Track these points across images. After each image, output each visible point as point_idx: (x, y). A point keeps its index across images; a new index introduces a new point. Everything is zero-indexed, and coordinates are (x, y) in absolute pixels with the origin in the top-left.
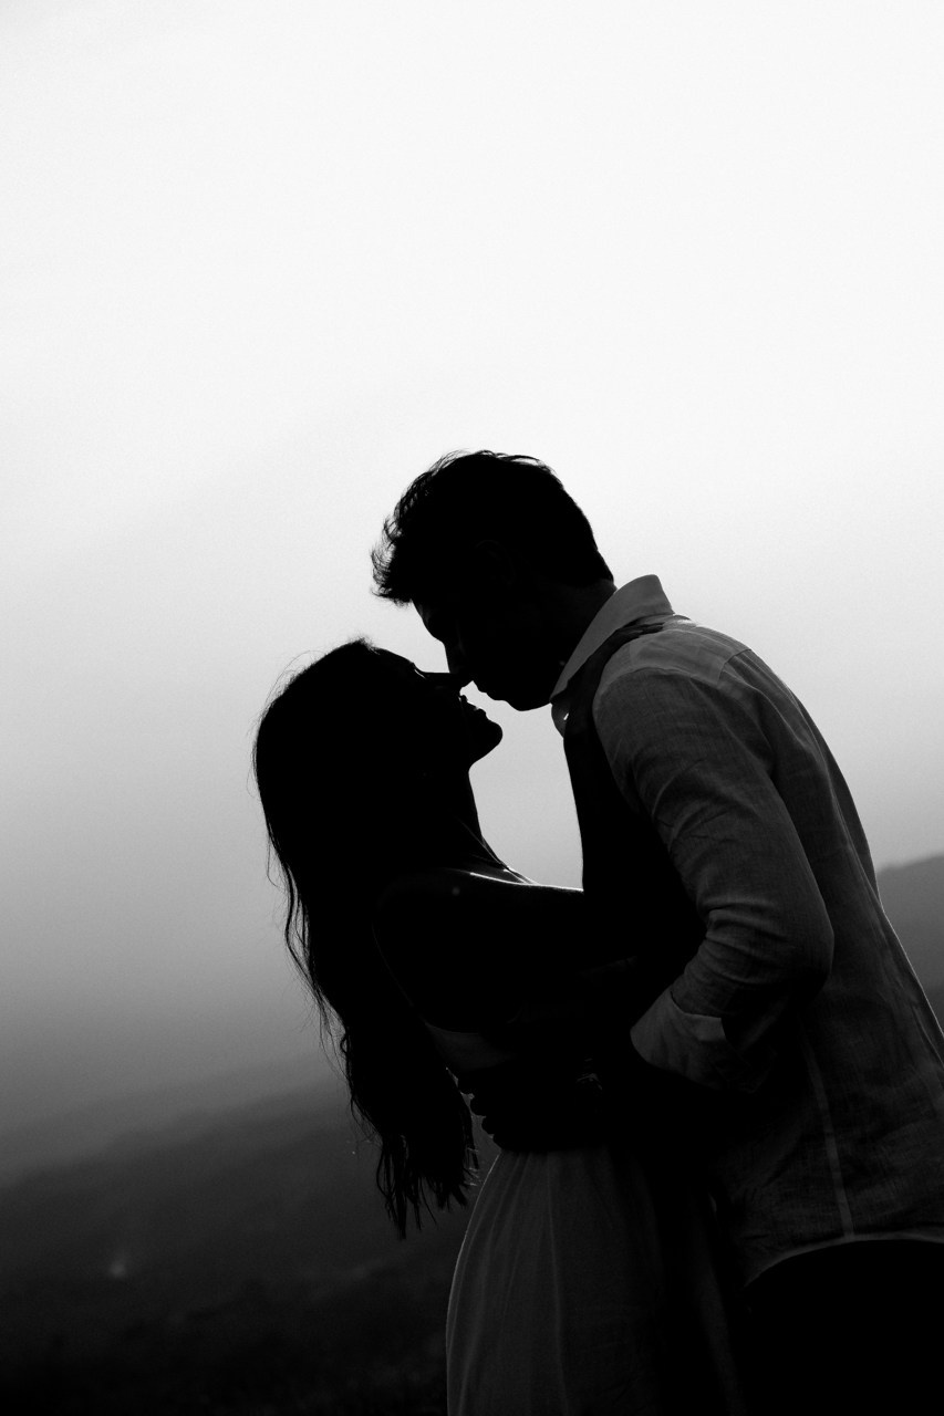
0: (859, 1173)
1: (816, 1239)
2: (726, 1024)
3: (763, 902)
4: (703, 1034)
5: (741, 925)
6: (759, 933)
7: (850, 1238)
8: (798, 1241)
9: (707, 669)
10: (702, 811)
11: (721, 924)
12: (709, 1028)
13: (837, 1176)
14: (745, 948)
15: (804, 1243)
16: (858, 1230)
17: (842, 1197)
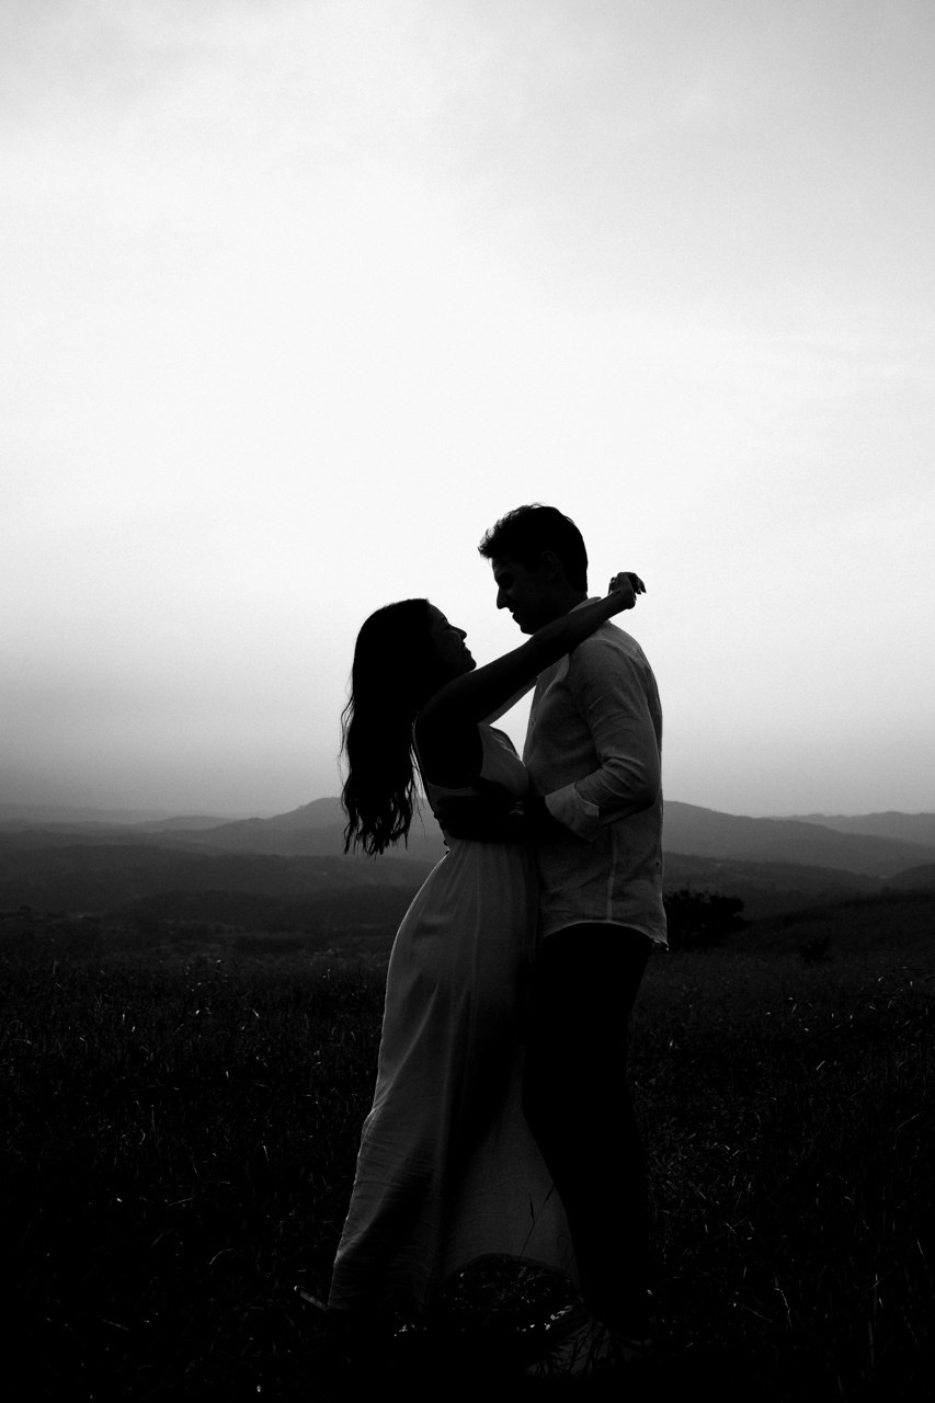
0: (620, 895)
1: (595, 918)
2: (601, 811)
3: (639, 763)
4: (588, 811)
5: (626, 769)
6: (634, 776)
7: (609, 921)
8: (584, 917)
9: (630, 650)
10: (619, 713)
11: (615, 766)
12: (592, 809)
13: (610, 893)
14: (623, 780)
15: (588, 918)
16: (613, 919)
17: (609, 903)
